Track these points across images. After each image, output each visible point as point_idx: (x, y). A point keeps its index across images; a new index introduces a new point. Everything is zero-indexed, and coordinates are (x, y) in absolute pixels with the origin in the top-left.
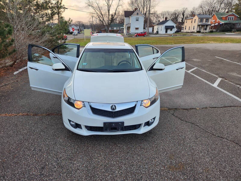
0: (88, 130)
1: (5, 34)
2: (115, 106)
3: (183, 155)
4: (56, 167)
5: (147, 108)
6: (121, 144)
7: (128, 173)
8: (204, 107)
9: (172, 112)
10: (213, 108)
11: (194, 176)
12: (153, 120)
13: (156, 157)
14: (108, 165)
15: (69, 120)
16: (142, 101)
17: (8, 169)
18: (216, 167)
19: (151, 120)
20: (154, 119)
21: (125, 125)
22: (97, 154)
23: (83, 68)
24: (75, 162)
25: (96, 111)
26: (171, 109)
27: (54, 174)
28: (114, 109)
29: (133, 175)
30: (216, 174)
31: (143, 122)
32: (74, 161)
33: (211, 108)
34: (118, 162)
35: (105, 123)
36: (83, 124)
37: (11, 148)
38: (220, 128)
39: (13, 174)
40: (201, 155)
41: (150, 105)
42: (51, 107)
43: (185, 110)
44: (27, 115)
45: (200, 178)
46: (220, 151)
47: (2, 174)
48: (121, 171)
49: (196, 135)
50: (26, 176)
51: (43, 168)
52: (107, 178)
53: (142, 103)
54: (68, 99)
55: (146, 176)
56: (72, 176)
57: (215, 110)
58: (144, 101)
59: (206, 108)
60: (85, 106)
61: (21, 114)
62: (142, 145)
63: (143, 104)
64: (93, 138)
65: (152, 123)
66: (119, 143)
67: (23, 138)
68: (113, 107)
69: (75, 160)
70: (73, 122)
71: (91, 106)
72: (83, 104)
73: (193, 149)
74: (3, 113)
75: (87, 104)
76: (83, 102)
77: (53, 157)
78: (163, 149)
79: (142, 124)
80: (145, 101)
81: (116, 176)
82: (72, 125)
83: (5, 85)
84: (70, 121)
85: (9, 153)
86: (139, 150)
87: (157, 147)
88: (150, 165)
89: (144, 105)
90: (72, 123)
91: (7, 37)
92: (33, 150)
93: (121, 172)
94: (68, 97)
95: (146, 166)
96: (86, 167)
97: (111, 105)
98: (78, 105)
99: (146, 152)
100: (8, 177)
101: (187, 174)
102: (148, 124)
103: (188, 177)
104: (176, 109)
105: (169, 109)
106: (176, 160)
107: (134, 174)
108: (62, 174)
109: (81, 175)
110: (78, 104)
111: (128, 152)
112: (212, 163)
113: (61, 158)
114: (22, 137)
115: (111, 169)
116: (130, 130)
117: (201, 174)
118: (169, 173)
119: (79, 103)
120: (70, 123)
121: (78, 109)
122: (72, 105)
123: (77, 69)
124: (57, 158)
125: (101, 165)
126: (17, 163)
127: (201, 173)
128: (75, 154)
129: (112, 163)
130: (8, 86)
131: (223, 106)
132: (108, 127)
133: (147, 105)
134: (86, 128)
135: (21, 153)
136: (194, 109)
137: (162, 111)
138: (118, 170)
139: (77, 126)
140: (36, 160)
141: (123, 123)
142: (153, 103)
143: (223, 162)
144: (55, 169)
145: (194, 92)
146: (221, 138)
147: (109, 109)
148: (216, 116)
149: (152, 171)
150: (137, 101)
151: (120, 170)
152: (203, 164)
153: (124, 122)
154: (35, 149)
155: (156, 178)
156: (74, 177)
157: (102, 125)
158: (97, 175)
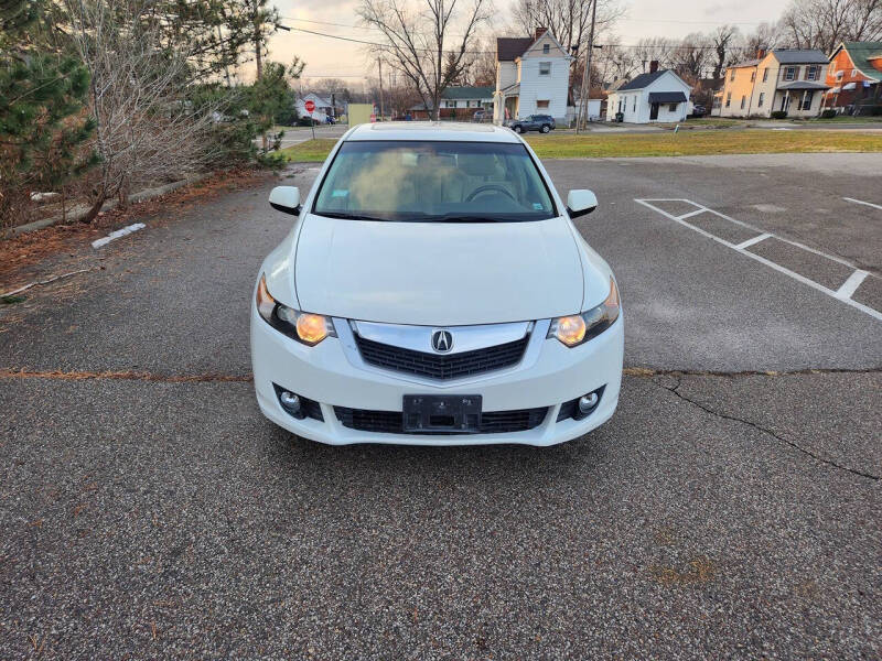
0: (344, 424)
1: (61, 91)
2: (449, 336)
3: (711, 532)
4: (222, 552)
5: (571, 346)
6: (470, 484)
7: (495, 582)
8: (799, 367)
9: (670, 382)
10: (833, 371)
11: (752, 607)
12: (594, 396)
13: (605, 535)
14: (416, 554)
15: (275, 385)
16: (554, 320)
17: (47, 551)
18: (843, 578)
19: (588, 396)
20: (600, 392)
21: (485, 409)
22: (379, 513)
23: (332, 208)
24: (295, 538)
25: (375, 353)
26: (667, 372)
27: (217, 573)
28: (443, 348)
29: (512, 592)
30: (843, 606)
31: (557, 400)
32: (292, 534)
33: (827, 371)
34: (457, 543)
35: (408, 399)
36: (326, 399)
37: (64, 483)
38: (860, 443)
39: (67, 567)
40: (782, 533)
41: (587, 338)
43: (721, 378)
44: (132, 377)
45: (778, 615)
46: (863, 523)
47: (28, 568)
48: (465, 575)
49: (764, 464)
50: (114, 574)
51: (176, 553)
52: (411, 595)
53: (554, 330)
54: (275, 311)
55: (563, 597)
56: (280, 582)
57: (842, 379)
58: (561, 321)
59: (807, 371)
60: (335, 335)
61: (109, 373)
62: (551, 491)
63: (555, 334)
64: (364, 460)
65: (592, 408)
66: (461, 482)
67: (112, 450)
68: (440, 340)
69: (296, 530)
70: (292, 395)
71: (356, 335)
72: (330, 324)
73: (752, 512)
74: (46, 367)
75: (342, 327)
76: (329, 318)
77: (215, 516)
78: (630, 507)
79: (553, 407)
80: (566, 324)
81: (447, 593)
82: (286, 406)
83: (60, 279)
84: (279, 390)
85: (59, 500)
86: (538, 508)
87: (606, 500)
88: (579, 558)
89: (561, 337)
90: (288, 399)
91: (66, 101)
92: (145, 493)
93: (466, 581)
94: (275, 301)
95: (564, 564)
96: (336, 554)
97: (434, 331)
98: (311, 328)
99: (565, 515)
100: (46, 578)
101: (727, 597)
102: (573, 410)
103: (728, 608)
104: (685, 373)
105: (659, 373)
106: (682, 547)
107: (516, 587)
108: (247, 574)
109: (314, 582)
110: (311, 326)
111: (495, 513)
112: (829, 565)
113: (242, 520)
114: (108, 448)
115: (428, 567)
116: (506, 431)
117: (781, 600)
118: (652, 590)
119: (313, 321)
120: (280, 399)
121: (311, 345)
122: (289, 330)
123: (313, 211)
124: (229, 522)
125: (392, 553)
126: (81, 532)
127: (783, 598)
128: (296, 512)
129: (434, 545)
130: (71, 284)
131: (872, 366)
132: (419, 413)
133: (572, 341)
134: (339, 418)
135: (102, 499)
136: (758, 374)
137: (629, 379)
138: (456, 570)
139: (308, 409)
140: (153, 526)
141: (477, 400)
142: (594, 331)
143: (872, 563)
144: (220, 558)
145: (758, 316)
146: (866, 476)
147: (426, 346)
148: (844, 399)
149: (588, 581)
150: (535, 321)
151: (462, 571)
152: (793, 568)
153: (480, 397)
154: (151, 486)
155: (602, 604)
156: (289, 588)
157: (397, 407)
158: (376, 584)
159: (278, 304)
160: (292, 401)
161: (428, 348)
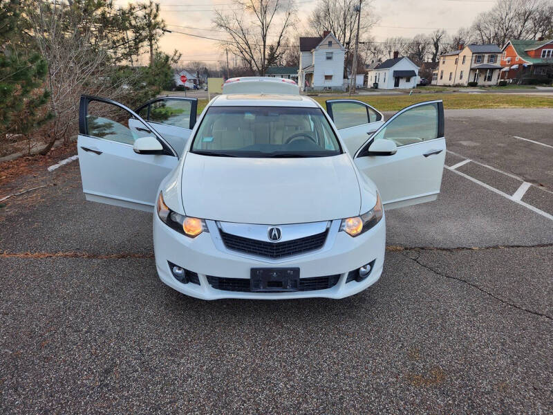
0: (213, 287)
1: (30, 75)
2: (278, 231)
3: (443, 351)
4: (137, 371)
5: (354, 236)
6: (292, 323)
7: (310, 387)
8: (492, 244)
9: (413, 255)
10: (512, 247)
11: (469, 399)
12: (368, 267)
13: (377, 355)
14: (260, 370)
15: (169, 263)
16: (343, 220)
17: (25, 372)
18: (523, 379)
19: (364, 267)
20: (372, 264)
21: (302, 276)
22: (235, 343)
23: (205, 149)
24: (182, 361)
25: (233, 242)
26: (411, 249)
27: (134, 384)
28: (275, 238)
29: (321, 393)
30: (525, 397)
31: (346, 270)
32: (182, 358)
33: (508, 247)
34: (286, 362)
35: (254, 271)
36: (202, 271)
37: (34, 326)
38: (530, 293)
39: (38, 382)
40: (486, 351)
41: (363, 231)
42: (129, 241)
43: (444, 252)
44: (76, 256)
45: (485, 404)
46: (534, 344)
47: (13, 383)
48: (292, 383)
49: (473, 307)
50: (68, 387)
51: (107, 372)
52: (258, 397)
53: (344, 226)
54: (169, 215)
55: (353, 395)
56: (174, 390)
57: (518, 251)
58: (347, 220)
59: (496, 247)
60: (207, 231)
61: (61, 253)
62: (343, 327)
63: (344, 229)
64: (225, 308)
65: (367, 274)
66: (286, 322)
67: (64, 304)
68: (273, 234)
69: (183, 355)
70: (180, 268)
71: (221, 231)
72: (204, 224)
73: (466, 338)
74: (20, 251)
75: (212, 225)
76: (204, 220)
77: (131, 347)
78: (392, 337)
79: (343, 274)
80: (351, 222)
81: (280, 394)
82: (176, 276)
83: (28, 192)
84: (172, 265)
85: (31, 337)
86: (336, 338)
87: (378, 332)
88: (362, 370)
89: (348, 230)
90: (177, 271)
91: (33, 81)
92: (86, 332)
93: (292, 386)
94: (169, 209)
95: (353, 374)
96: (209, 371)
97: (270, 228)
98: (192, 226)
99: (352, 342)
100: (25, 389)
101: (454, 393)
102: (356, 276)
103: (454, 401)
104: (422, 248)
105: (406, 249)
106: (425, 361)
107: (323, 390)
108: (153, 385)
109: (196, 389)
110: (192, 225)
111: (309, 342)
112: (516, 371)
113: (149, 349)
114: (62, 303)
115: (268, 378)
116: (315, 289)
117: (486, 394)
118: (408, 390)
119: (194, 222)
120: (172, 271)
121: (193, 237)
122: (178, 228)
123: (191, 151)
124: (141, 351)
125: (245, 369)
126: (47, 359)
127: (488, 393)
128: (183, 343)
129: (271, 363)
130: (35, 195)
131: (536, 243)
132: (260, 279)
133: (354, 232)
134: (210, 282)
135: (58, 337)
136: (467, 249)
137: (389, 253)
138: (285, 379)
139: (190, 277)
140: (92, 354)
141: (296, 271)
142: (368, 226)
143: (541, 369)
144: (136, 375)
145: (465, 212)
146: (536, 313)
147: (265, 238)
148: (520, 265)
149: (368, 384)
150: (332, 221)
151: (289, 380)
152: (493, 373)
153: (299, 269)
154: (90, 328)
155: (377, 400)
156: (180, 394)
157: (247, 275)
158: (235, 390)
159: (171, 211)
160: (180, 272)
161: (266, 239)
